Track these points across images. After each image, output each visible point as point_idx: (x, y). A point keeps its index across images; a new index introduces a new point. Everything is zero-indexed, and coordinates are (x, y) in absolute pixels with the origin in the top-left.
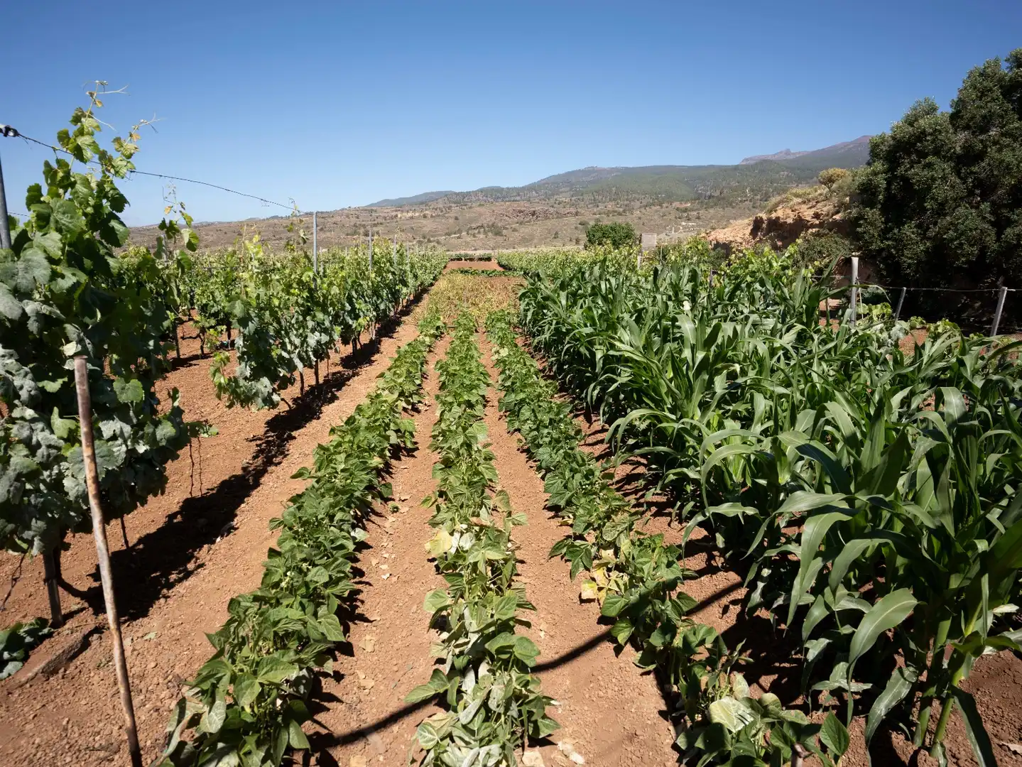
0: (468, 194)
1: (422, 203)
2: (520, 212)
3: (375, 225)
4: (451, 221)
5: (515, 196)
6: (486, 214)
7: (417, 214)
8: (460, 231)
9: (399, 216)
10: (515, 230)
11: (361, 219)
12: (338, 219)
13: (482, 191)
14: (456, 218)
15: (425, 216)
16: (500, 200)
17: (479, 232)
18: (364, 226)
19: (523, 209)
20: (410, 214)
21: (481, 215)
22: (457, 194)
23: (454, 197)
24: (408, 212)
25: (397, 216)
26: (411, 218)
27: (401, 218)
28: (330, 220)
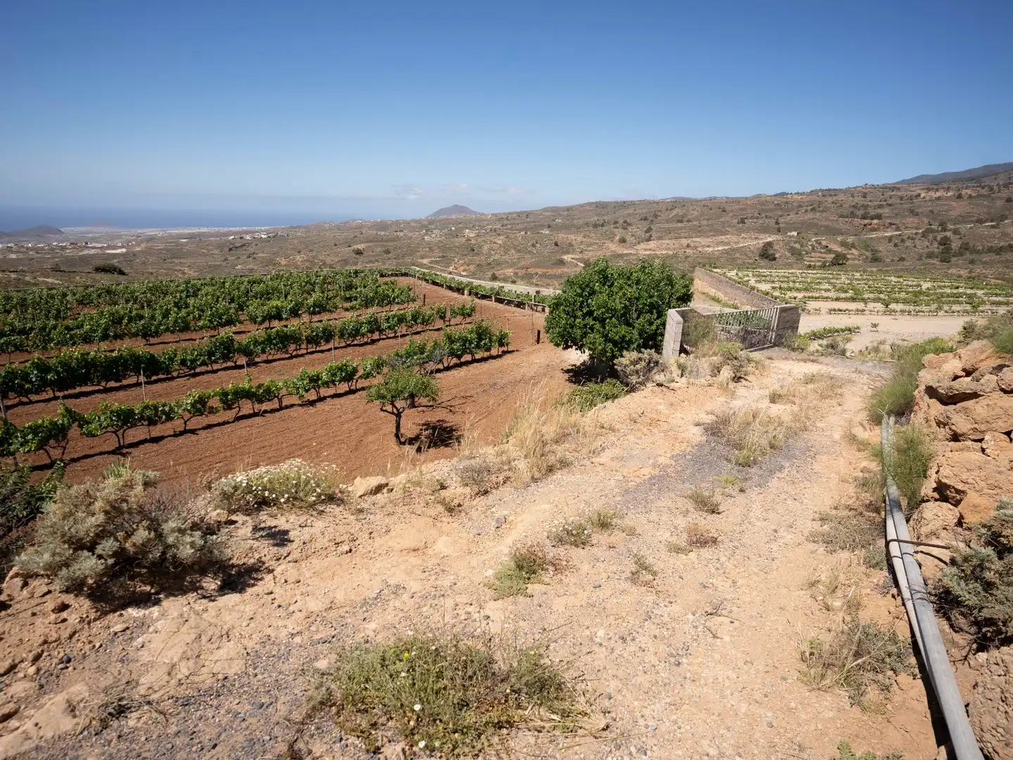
3: (880, 206)
4: (999, 203)
7: (950, 194)
8: (1003, 217)
9: (922, 195)
11: (868, 199)
12: (841, 197)
14: (1009, 200)
15: (960, 197)
18: (866, 207)
20: (938, 194)
24: (937, 190)
25: (919, 195)
26: (939, 198)
27: (924, 198)
28: (830, 200)
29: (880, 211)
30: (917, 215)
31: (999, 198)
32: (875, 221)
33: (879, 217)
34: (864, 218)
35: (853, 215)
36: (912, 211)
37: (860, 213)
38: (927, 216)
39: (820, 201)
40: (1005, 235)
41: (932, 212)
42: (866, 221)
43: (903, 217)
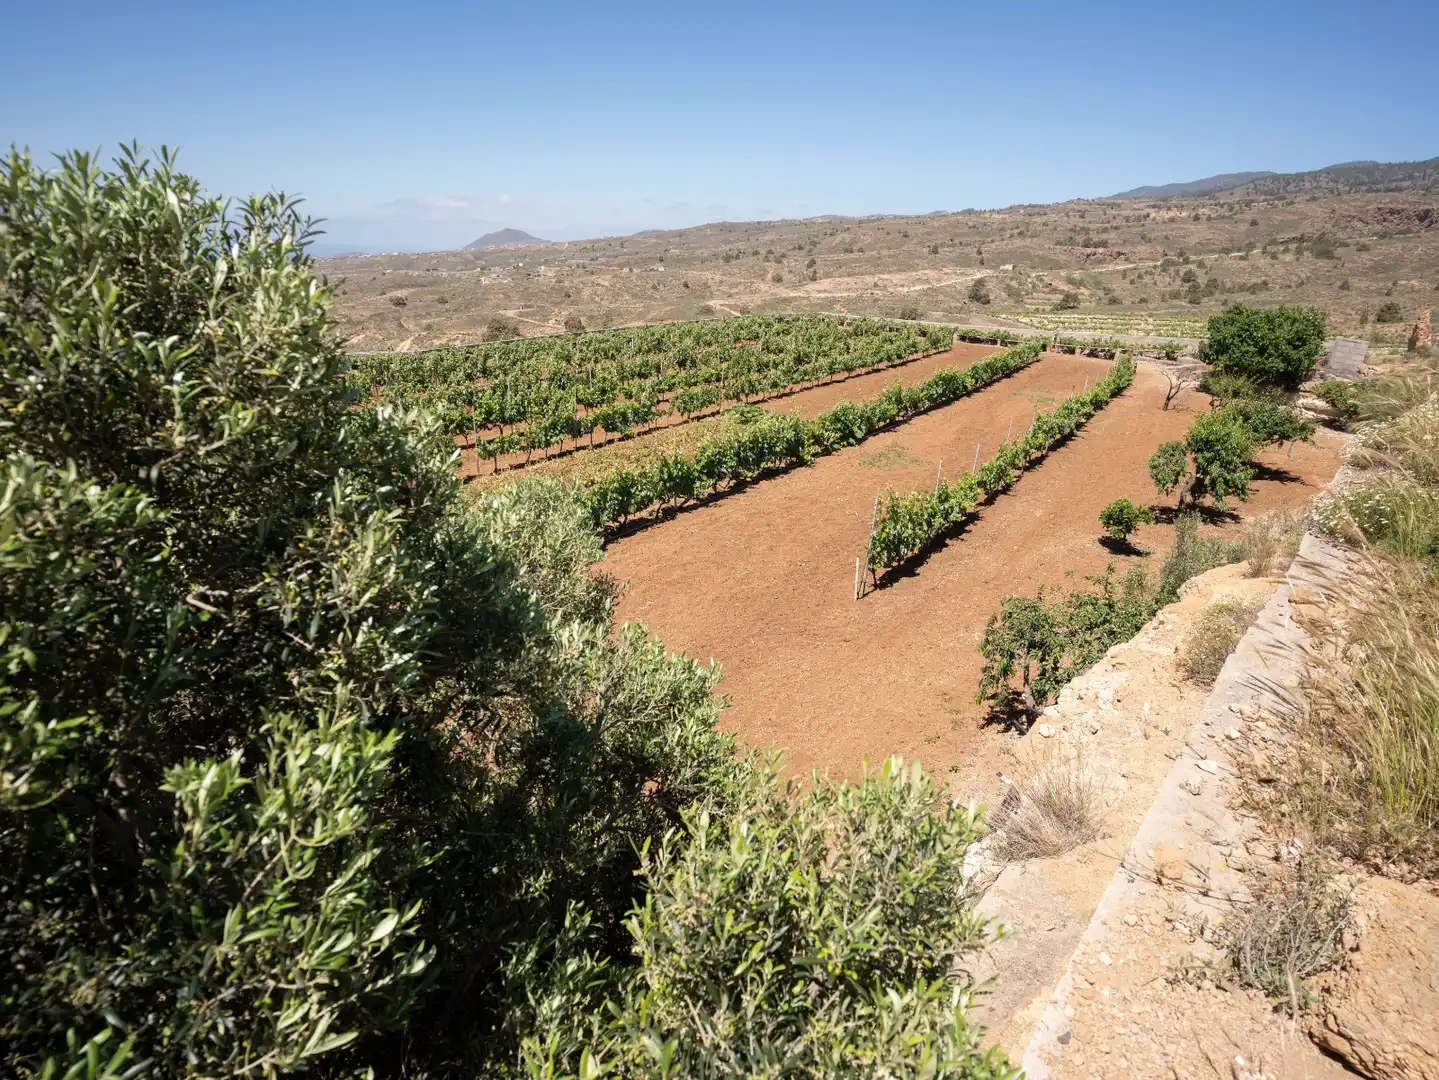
0: (1300, 177)
1: (1203, 194)
2: (1392, 212)
3: (1105, 230)
4: (1243, 227)
5: (1404, 179)
6: (1314, 216)
7: (1184, 214)
8: (1251, 246)
9: (1153, 215)
10: (1363, 248)
11: (1088, 218)
12: (1052, 217)
13: (1328, 171)
14: (1254, 223)
15: (1197, 218)
16: (1364, 188)
17: (1286, 251)
18: (1086, 231)
19: (1400, 206)
20: (1171, 214)
21: (1304, 216)
22: (1275, 178)
23: (1268, 182)
24: (1169, 209)
25: (1148, 215)
26: (1172, 220)
27: (1154, 219)
28: (1038, 219)
29: (1104, 236)
30: (1149, 241)
31: (1243, 221)
32: (1101, 250)
33: (1104, 244)
34: (1086, 246)
35: (1071, 241)
36: (1143, 237)
37: (1081, 238)
38: (1161, 243)
39: (1026, 220)
40: (1255, 269)
41: (1166, 237)
42: (1089, 250)
43: (1133, 244)
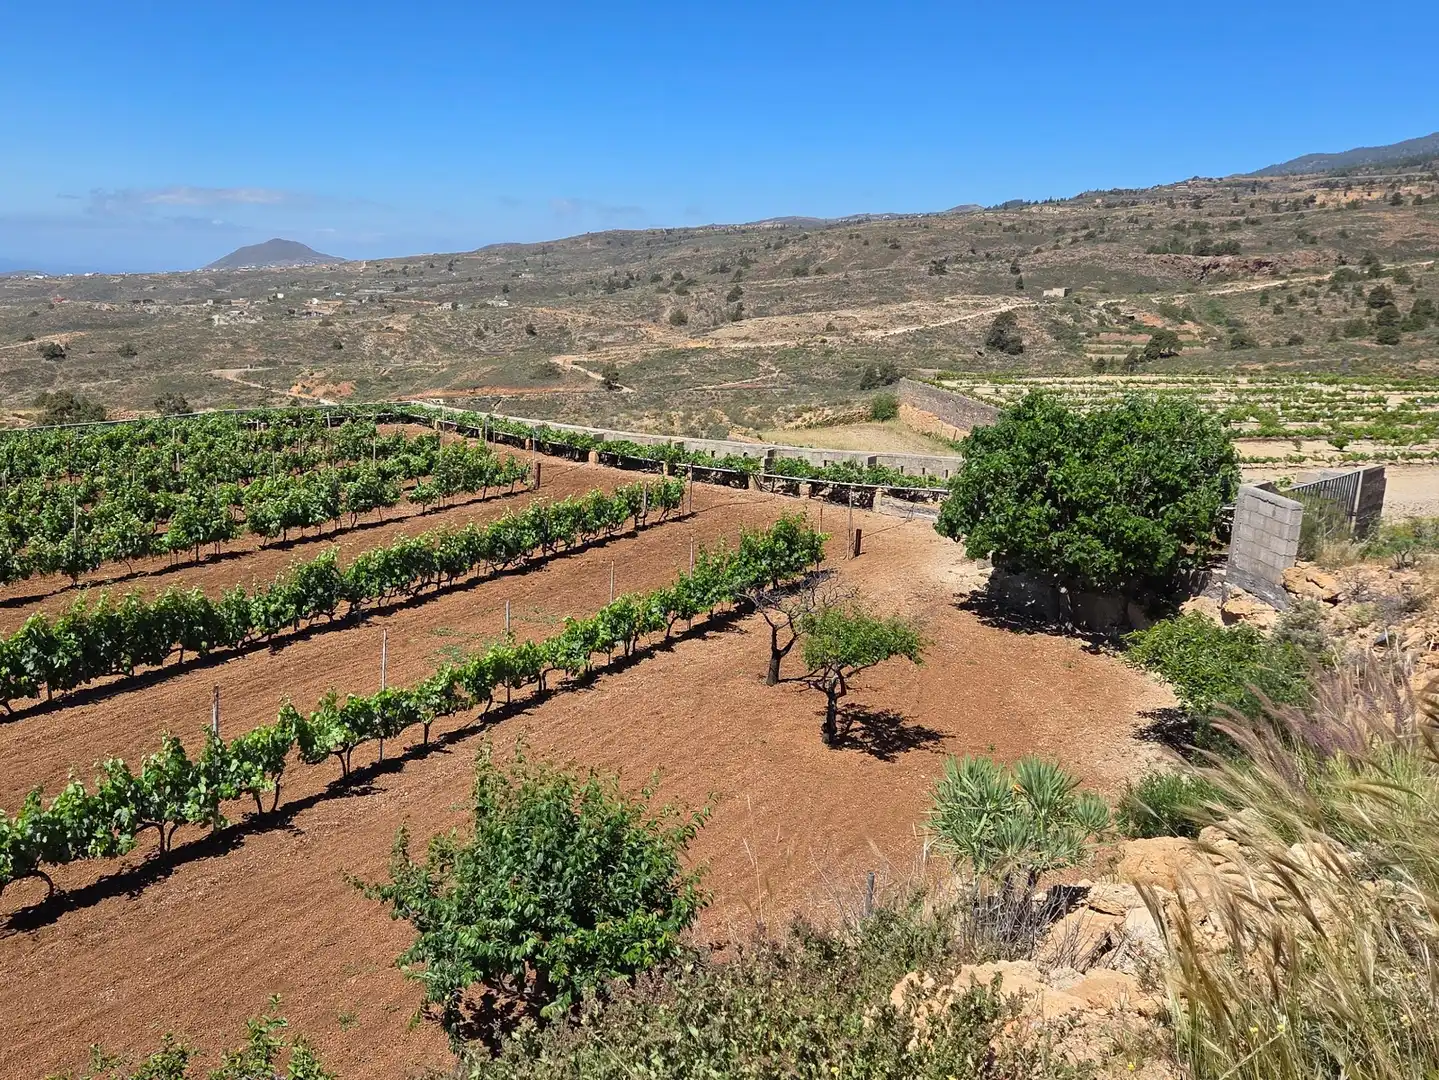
1: (1405, 163)
3: (1235, 226)
7: (1375, 195)
9: (1319, 199)
12: (1144, 208)
15: (1397, 201)
18: (1202, 228)
20: (1352, 196)
24: (1349, 187)
25: (1312, 199)
26: (1354, 205)
27: (1323, 205)
28: (1122, 212)
29: (1234, 236)
30: (1313, 241)
32: (1227, 259)
33: (1233, 249)
34: (1202, 252)
35: (1177, 246)
36: (1302, 235)
37: (1192, 241)
38: (1331, 244)
39: (1102, 214)
41: (1343, 234)
42: (1207, 260)
43: (1285, 248)
